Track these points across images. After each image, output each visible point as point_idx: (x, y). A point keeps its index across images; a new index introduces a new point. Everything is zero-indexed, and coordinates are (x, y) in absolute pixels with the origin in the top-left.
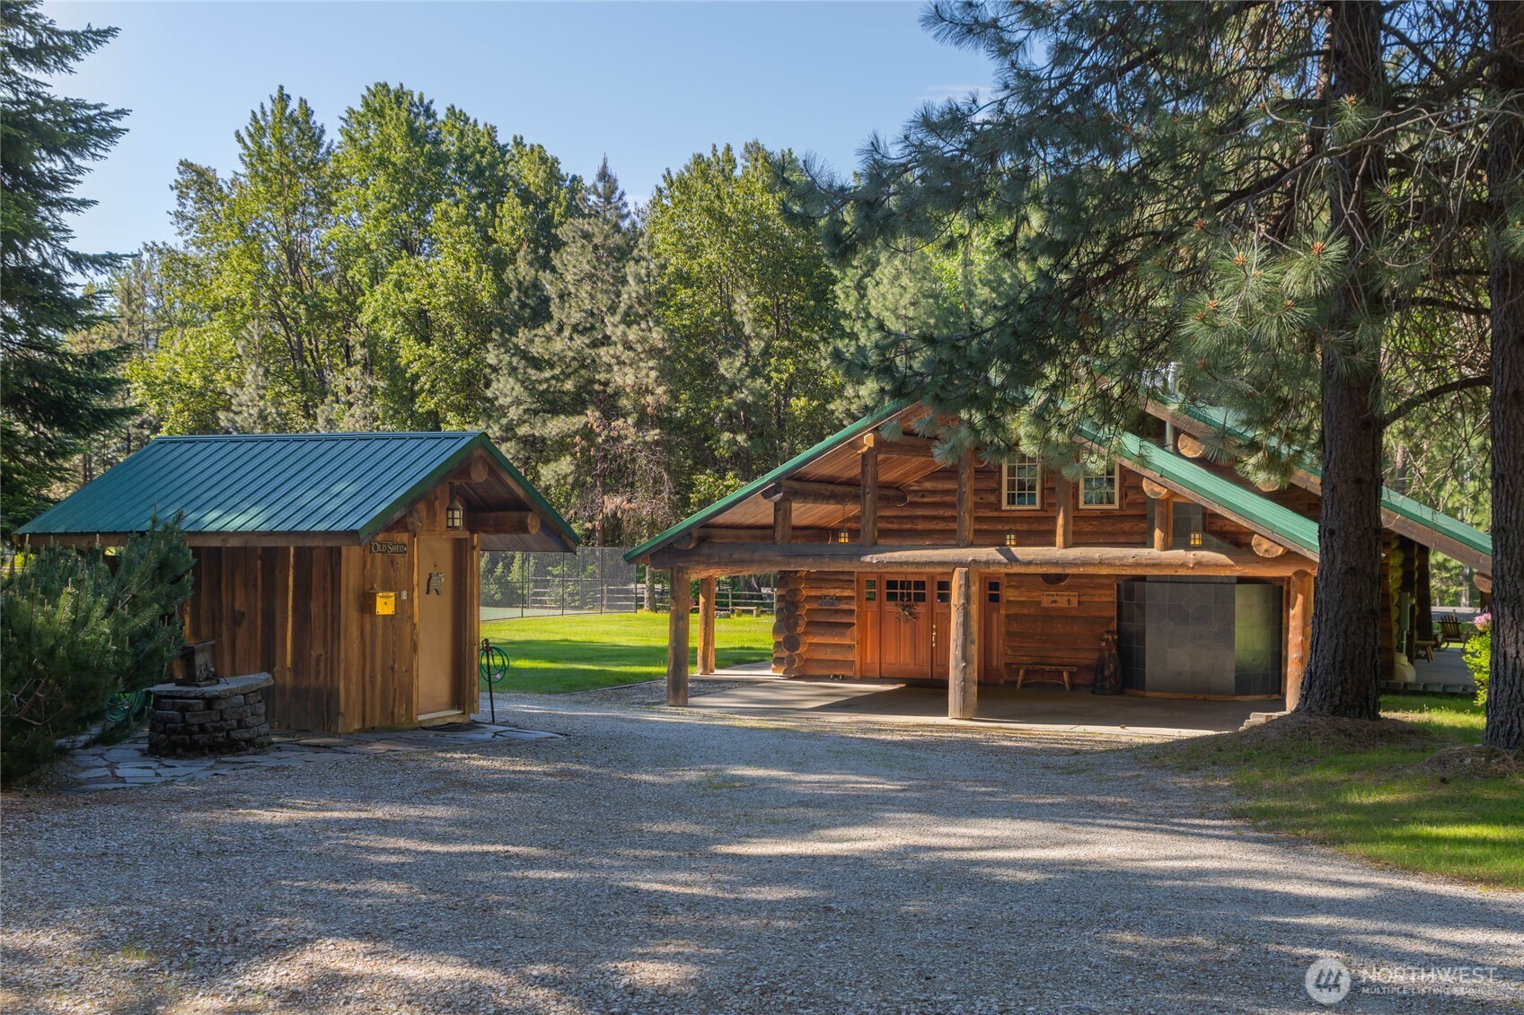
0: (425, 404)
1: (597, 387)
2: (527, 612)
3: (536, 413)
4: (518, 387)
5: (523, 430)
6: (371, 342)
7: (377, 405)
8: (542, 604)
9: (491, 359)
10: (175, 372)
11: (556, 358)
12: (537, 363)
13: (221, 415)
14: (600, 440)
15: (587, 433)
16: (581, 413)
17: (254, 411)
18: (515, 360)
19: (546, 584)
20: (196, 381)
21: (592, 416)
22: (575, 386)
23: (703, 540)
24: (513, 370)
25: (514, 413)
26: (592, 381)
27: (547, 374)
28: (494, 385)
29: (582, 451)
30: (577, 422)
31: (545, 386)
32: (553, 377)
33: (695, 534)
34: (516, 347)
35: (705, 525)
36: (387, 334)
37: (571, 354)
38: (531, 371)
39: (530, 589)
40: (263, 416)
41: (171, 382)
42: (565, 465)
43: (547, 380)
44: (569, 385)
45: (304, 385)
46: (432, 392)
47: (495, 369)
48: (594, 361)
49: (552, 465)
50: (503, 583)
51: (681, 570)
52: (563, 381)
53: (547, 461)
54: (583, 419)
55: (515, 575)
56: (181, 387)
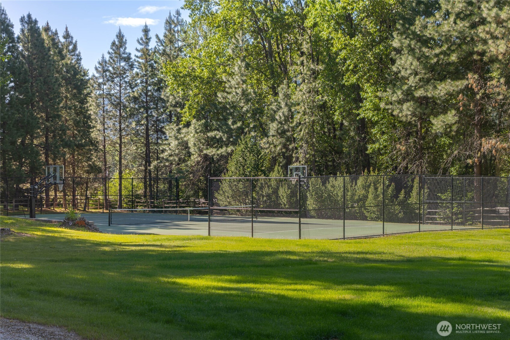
0: (350, 80)
1: (475, 57)
2: (424, 227)
3: (428, 81)
4: (416, 63)
5: (419, 93)
6: (316, 41)
7: (318, 84)
8: (433, 221)
9: (396, 44)
10: (193, 69)
11: (443, 38)
12: (425, 42)
13: (219, 95)
14: (478, 97)
15: (468, 91)
16: (463, 78)
17: (239, 91)
18: (413, 43)
19: (436, 206)
20: (206, 74)
21: (472, 78)
22: (459, 58)
24: (412, 51)
25: (412, 81)
26: (471, 53)
27: (437, 51)
28: (398, 62)
29: (464, 105)
30: (461, 84)
31: (435, 60)
32: (441, 53)
34: (414, 33)
36: (324, 35)
37: (455, 34)
38: (425, 50)
39: (425, 210)
40: (244, 93)
41: (189, 75)
42: (451, 117)
43: (437, 55)
44: (454, 58)
45: (272, 73)
46: (354, 72)
47: (399, 51)
48: (472, 39)
49: (441, 117)
50: (403, 204)
52: (449, 55)
53: (436, 116)
54: (465, 82)
55: (414, 199)
56: (195, 78)
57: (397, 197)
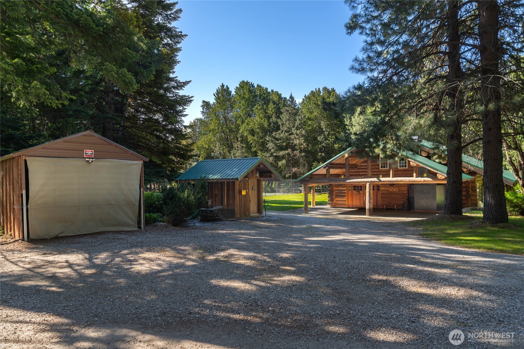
0: (254, 149)
2: (276, 194)
3: (277, 150)
4: (273, 145)
5: (275, 154)
6: (242, 136)
7: (244, 150)
8: (279, 192)
9: (267, 139)
10: (203, 145)
11: (281, 138)
12: (277, 139)
13: (212, 153)
14: (291, 156)
15: (289, 154)
16: (287, 150)
17: (218, 152)
18: (272, 139)
19: (280, 188)
20: (207, 147)
21: (289, 151)
22: (286, 144)
23: (311, 178)
24: (272, 141)
25: (272, 151)
26: (290, 143)
27: (280, 142)
28: (268, 145)
29: (288, 158)
30: (286, 152)
31: (279, 144)
33: (309, 176)
34: (273, 136)
35: (311, 174)
36: (245, 135)
37: (285, 137)
38: (276, 141)
39: (276, 189)
40: (220, 153)
41: (202, 147)
42: (284, 161)
44: (284, 144)
45: (228, 146)
46: (255, 147)
47: (268, 141)
48: (290, 138)
49: (281, 162)
50: (271, 188)
51: (306, 184)
53: (280, 161)
54: (288, 151)
55: (273, 186)
56: (204, 148)
57: (268, 185)
